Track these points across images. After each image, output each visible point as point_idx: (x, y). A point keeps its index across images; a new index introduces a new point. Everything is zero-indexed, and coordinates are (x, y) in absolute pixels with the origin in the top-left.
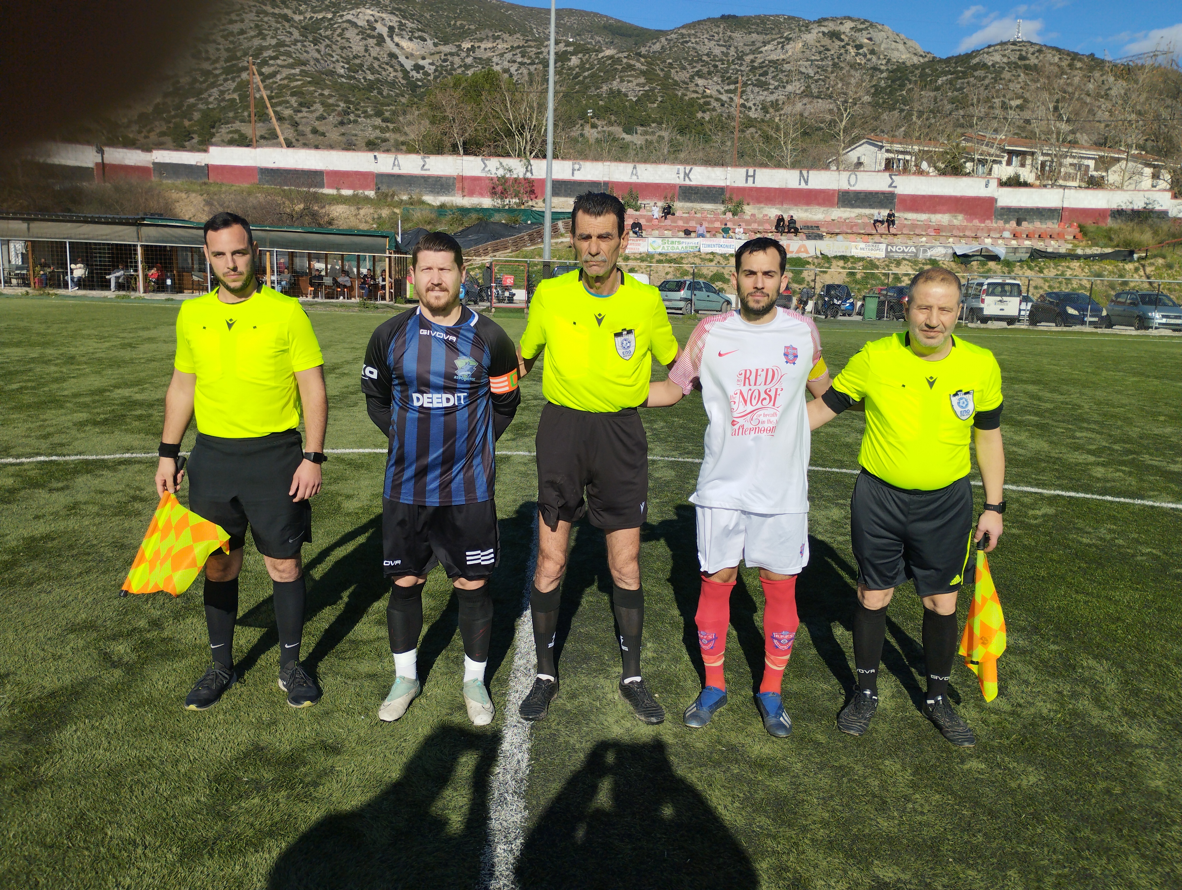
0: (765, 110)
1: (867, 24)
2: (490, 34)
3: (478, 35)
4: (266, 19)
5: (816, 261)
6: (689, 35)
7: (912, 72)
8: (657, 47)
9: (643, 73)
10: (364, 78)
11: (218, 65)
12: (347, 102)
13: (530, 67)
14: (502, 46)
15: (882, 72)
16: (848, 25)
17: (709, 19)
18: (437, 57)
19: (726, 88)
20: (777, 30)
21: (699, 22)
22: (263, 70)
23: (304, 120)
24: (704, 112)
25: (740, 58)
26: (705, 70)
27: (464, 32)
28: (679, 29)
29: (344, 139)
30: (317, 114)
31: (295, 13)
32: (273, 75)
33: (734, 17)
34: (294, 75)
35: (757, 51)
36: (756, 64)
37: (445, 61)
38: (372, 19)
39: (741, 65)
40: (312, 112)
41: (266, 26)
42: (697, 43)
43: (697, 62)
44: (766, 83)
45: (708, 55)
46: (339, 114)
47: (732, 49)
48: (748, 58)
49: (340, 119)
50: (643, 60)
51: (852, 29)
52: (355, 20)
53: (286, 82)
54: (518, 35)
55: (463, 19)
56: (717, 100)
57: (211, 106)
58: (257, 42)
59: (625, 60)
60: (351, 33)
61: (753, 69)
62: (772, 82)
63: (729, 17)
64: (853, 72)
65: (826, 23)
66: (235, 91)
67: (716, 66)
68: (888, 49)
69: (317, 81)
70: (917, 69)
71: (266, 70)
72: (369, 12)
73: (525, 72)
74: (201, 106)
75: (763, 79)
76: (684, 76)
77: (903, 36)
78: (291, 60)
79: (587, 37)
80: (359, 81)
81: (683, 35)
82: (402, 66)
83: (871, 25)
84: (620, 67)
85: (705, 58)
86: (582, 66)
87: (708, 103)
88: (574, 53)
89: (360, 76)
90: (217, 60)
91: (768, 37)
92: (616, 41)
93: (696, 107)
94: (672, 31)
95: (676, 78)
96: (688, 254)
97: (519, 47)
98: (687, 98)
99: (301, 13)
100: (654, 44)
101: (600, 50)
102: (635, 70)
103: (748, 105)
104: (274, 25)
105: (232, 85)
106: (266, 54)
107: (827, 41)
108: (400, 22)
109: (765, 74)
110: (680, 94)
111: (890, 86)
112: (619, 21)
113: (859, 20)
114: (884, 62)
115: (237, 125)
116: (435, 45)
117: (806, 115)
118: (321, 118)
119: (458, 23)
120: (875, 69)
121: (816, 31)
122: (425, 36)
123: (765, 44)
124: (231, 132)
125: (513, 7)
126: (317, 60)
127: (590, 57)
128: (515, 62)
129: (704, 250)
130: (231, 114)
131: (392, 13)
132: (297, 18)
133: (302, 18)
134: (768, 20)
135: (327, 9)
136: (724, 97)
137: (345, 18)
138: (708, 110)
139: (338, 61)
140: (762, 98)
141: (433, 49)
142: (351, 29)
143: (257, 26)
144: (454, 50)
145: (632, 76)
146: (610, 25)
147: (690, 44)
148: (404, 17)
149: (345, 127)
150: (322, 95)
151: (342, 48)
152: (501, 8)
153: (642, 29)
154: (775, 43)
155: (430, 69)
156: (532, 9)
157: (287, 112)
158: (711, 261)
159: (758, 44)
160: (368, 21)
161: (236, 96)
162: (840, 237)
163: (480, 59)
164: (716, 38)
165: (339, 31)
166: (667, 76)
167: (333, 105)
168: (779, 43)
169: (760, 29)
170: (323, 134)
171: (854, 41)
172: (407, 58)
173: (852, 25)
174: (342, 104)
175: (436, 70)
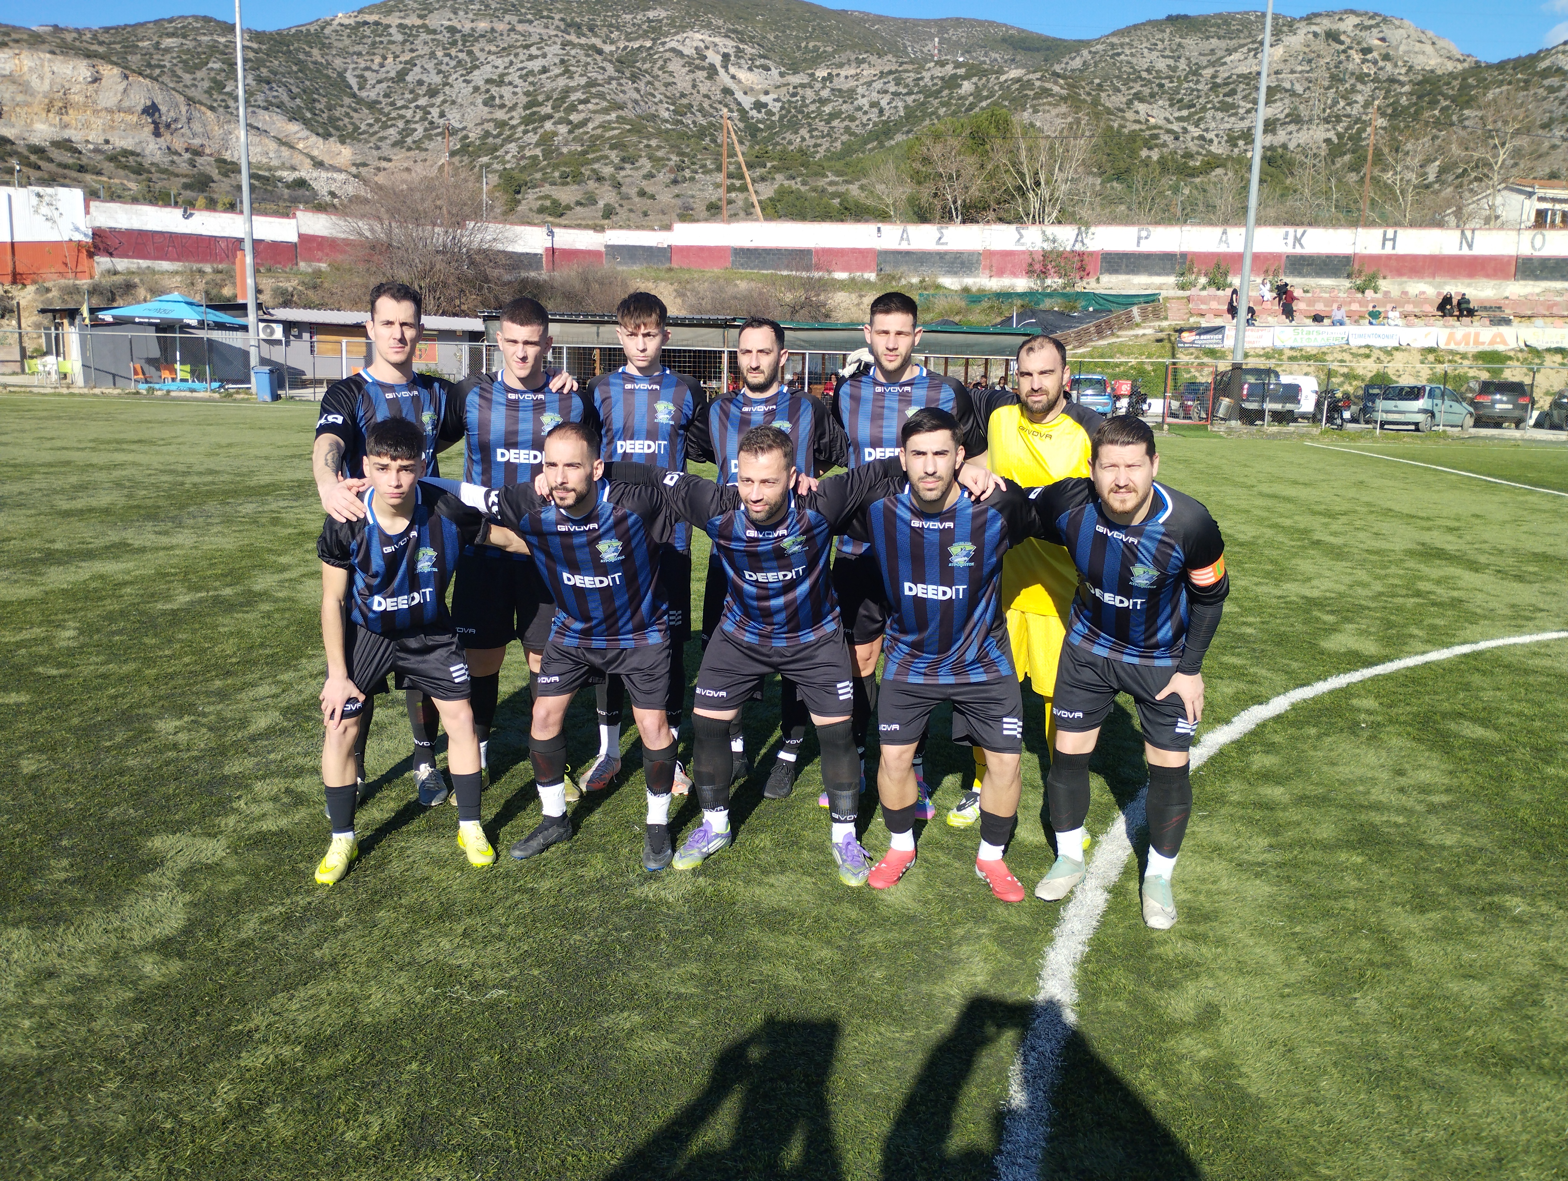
0: (1232, 141)
1: (1378, 19)
2: (853, 57)
3: (837, 60)
4: (573, 52)
5: (1520, 355)
6: (1122, 45)
7: (1448, 84)
8: (1077, 63)
9: (1064, 99)
10: (694, 122)
11: (514, 114)
12: (681, 154)
13: (907, 98)
14: (868, 72)
15: (1402, 84)
16: (1351, 21)
17: (1150, 22)
18: (784, 90)
19: (1177, 114)
20: (1246, 32)
21: (1136, 27)
22: (571, 118)
23: (628, 180)
24: (1150, 149)
25: (1196, 73)
26: (1146, 91)
27: (819, 56)
28: (1107, 36)
29: (679, 202)
30: (645, 171)
31: (604, 42)
32: (584, 123)
33: (1186, 17)
34: (609, 122)
35: (1218, 62)
36: (1219, 81)
37: (794, 95)
38: (702, 45)
39: (1198, 82)
40: (637, 169)
41: (573, 61)
42: (1132, 55)
43: (1135, 81)
44: (1233, 106)
45: (1148, 71)
46: (671, 171)
47: (1183, 60)
48: (1208, 72)
49: (672, 176)
50: (1062, 81)
51: (1356, 26)
52: (680, 48)
53: (599, 131)
54: (890, 57)
55: (818, 39)
56: (1169, 131)
57: (508, 166)
58: (562, 82)
59: (1038, 84)
60: (675, 65)
61: (1215, 87)
62: (1242, 103)
63: (1178, 17)
64: (1359, 87)
65: (1318, 20)
66: (537, 145)
67: (1161, 86)
68: (1408, 52)
69: (637, 129)
70: (1455, 78)
71: (574, 117)
72: (698, 36)
73: (900, 104)
74: (496, 166)
75: (1229, 100)
76: (1118, 100)
77: (1430, 33)
78: (605, 104)
79: (980, 55)
80: (687, 126)
81: (1113, 46)
82: (739, 104)
83: (1385, 20)
84: (1031, 93)
85: (1144, 75)
86: (977, 94)
87: (1156, 137)
88: (966, 77)
89: (688, 120)
90: (513, 108)
91: (1233, 43)
92: (1018, 58)
93: (1140, 143)
94: (1098, 41)
95: (1108, 104)
96: (1332, 348)
97: (891, 72)
98: (1126, 131)
99: (612, 42)
100: (1072, 59)
101: (1000, 72)
102: (1052, 95)
103: (1210, 136)
104: (583, 59)
105: (533, 138)
106: (574, 97)
107: (1320, 45)
108: (737, 47)
109: (1233, 93)
110: (1116, 125)
111: (1415, 104)
112: (1023, 31)
113: (1366, 13)
114: (1403, 71)
115: (547, 189)
116: (782, 75)
117: (1291, 146)
118: (650, 176)
119: (811, 45)
120: (1392, 80)
121: (1304, 31)
122: (769, 63)
123: (1229, 52)
124: (540, 198)
125: (880, 19)
126: (636, 102)
127: (988, 81)
128: (886, 92)
129: (1354, 342)
130: (538, 175)
131: (727, 36)
132: (607, 48)
133: (613, 48)
134: (1233, 19)
135: (645, 35)
136: (1176, 127)
137: (667, 47)
138: (1156, 146)
139: (661, 101)
140: (1228, 126)
141: (779, 80)
142: (675, 60)
143: (562, 62)
144: (806, 81)
145: (1050, 104)
146: (1012, 36)
147: (1122, 57)
148: (742, 41)
149: (679, 186)
150: (648, 146)
151: (667, 85)
152: (865, 22)
153: (1055, 39)
154: (1245, 50)
155: (775, 107)
156: (905, 21)
157: (607, 171)
158: (1368, 356)
159: (1220, 53)
160: (696, 48)
161: (538, 152)
162: (1539, 322)
163: (840, 90)
164: (1160, 46)
165: (660, 63)
166: (1096, 102)
167: (662, 159)
168: (1250, 50)
169: (1222, 32)
170: (653, 197)
171: (1359, 43)
172: (745, 93)
173: (1356, 20)
174: (675, 158)
175: (782, 108)
